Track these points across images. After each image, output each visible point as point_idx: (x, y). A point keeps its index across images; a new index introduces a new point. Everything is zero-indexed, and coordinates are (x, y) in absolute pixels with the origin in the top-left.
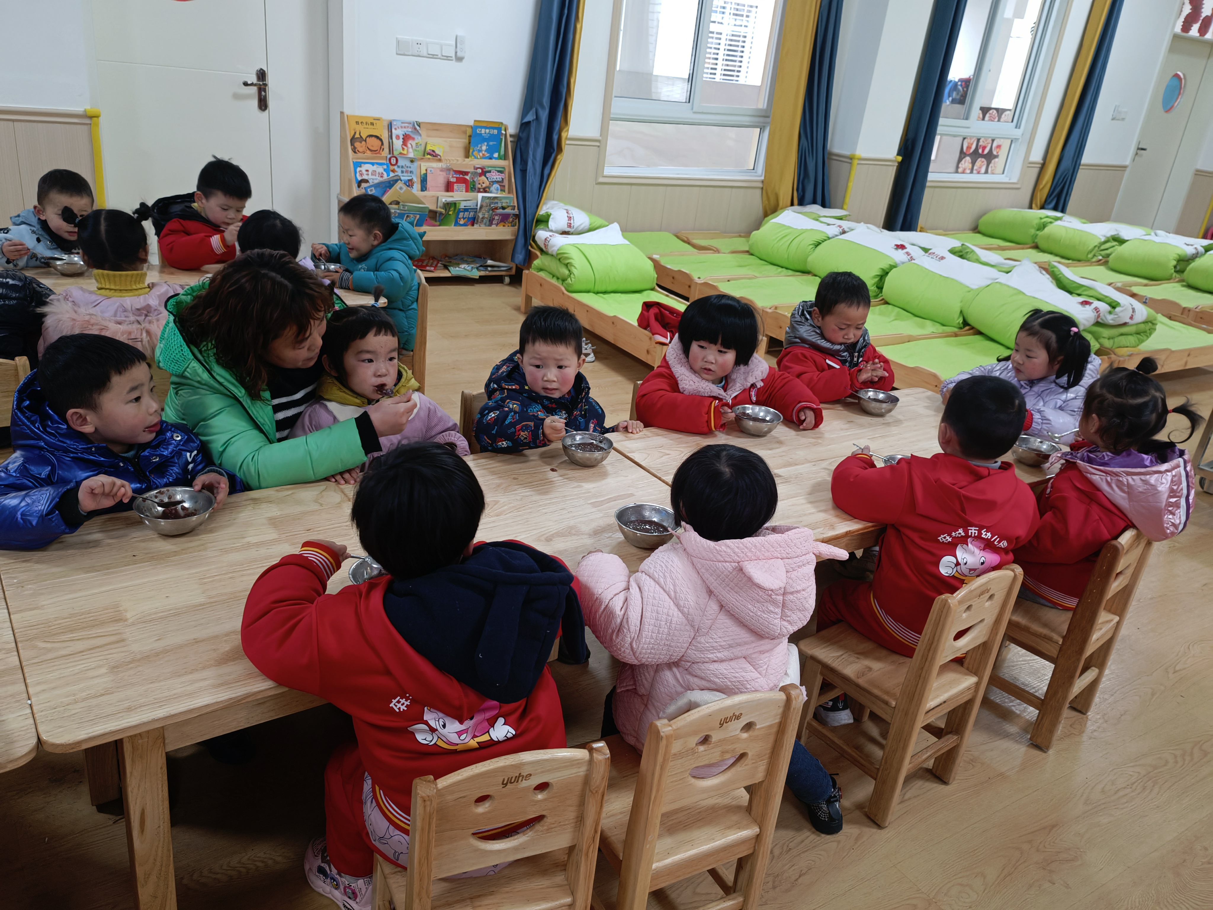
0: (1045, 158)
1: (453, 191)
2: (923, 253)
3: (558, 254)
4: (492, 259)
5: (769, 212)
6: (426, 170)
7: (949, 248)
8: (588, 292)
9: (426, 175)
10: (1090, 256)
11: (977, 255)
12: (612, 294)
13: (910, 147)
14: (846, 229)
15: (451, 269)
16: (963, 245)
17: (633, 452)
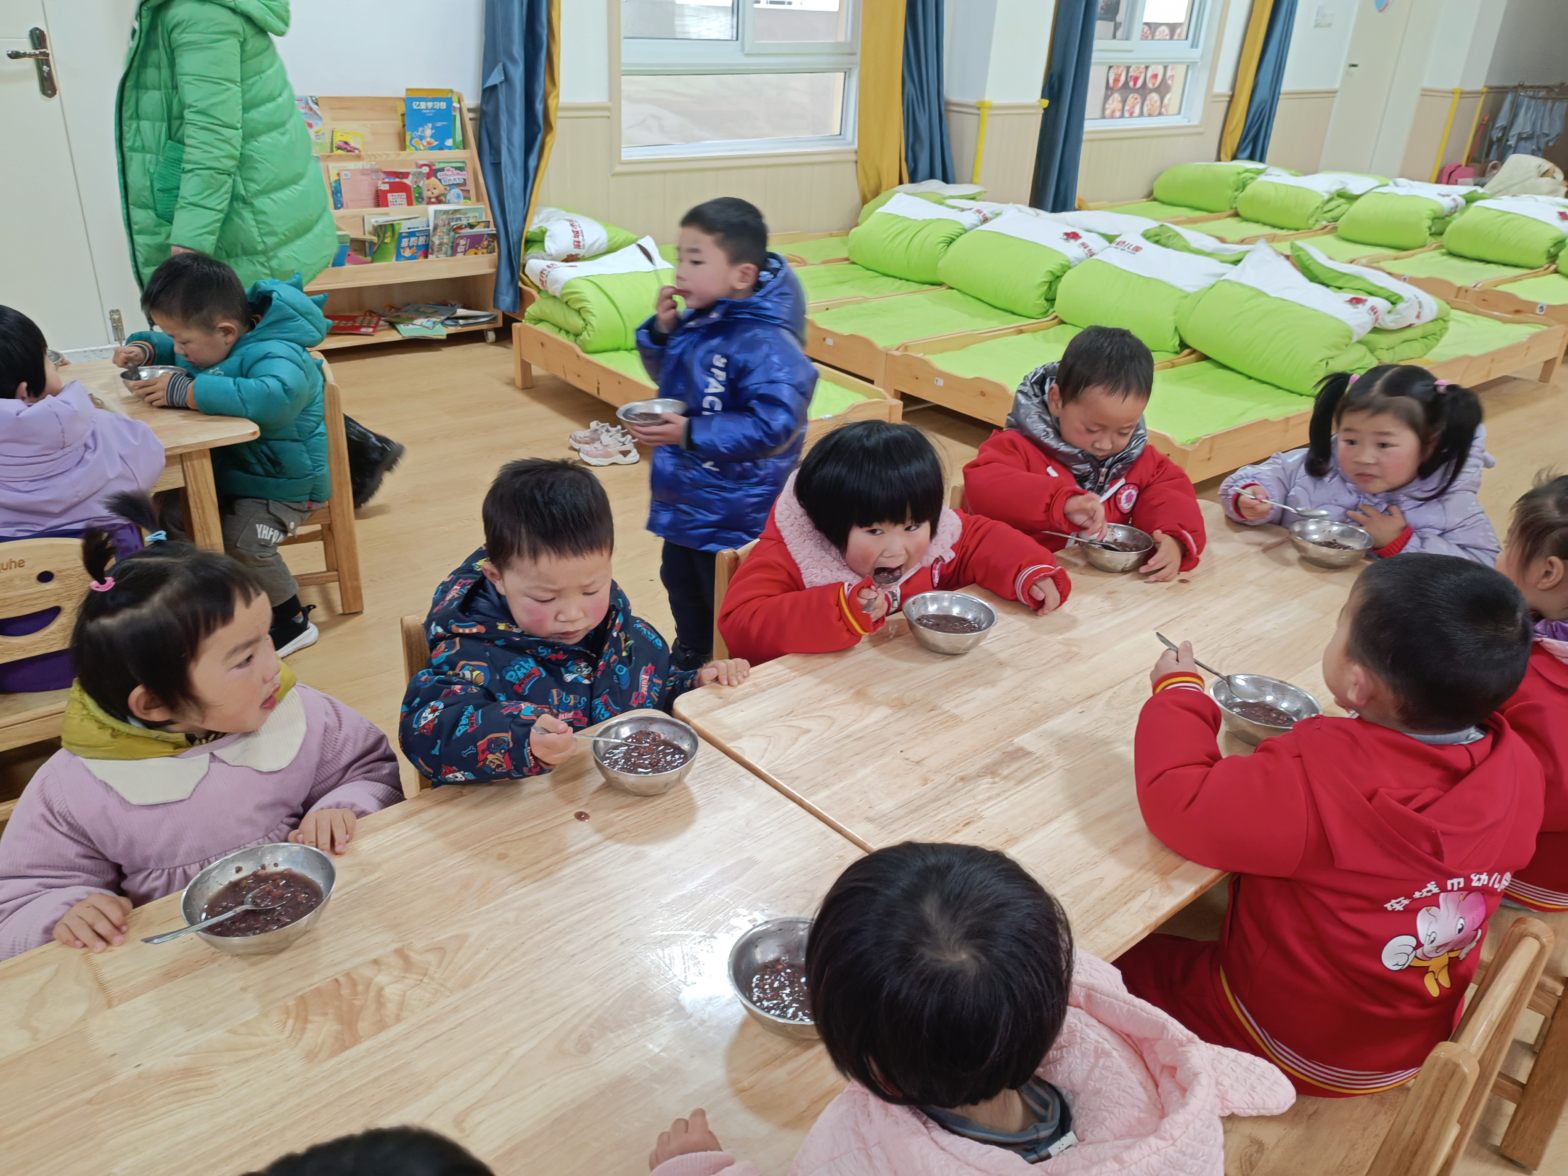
0: (1233, 88)
1: (387, 206)
2: (1106, 244)
3: (563, 296)
4: (464, 307)
5: (869, 196)
6: (339, 174)
7: (1141, 231)
8: (617, 349)
9: (338, 182)
10: (1311, 221)
11: (1185, 240)
13: (1056, 86)
14: (989, 215)
15: (401, 327)
16: (1162, 226)
17: (737, 737)
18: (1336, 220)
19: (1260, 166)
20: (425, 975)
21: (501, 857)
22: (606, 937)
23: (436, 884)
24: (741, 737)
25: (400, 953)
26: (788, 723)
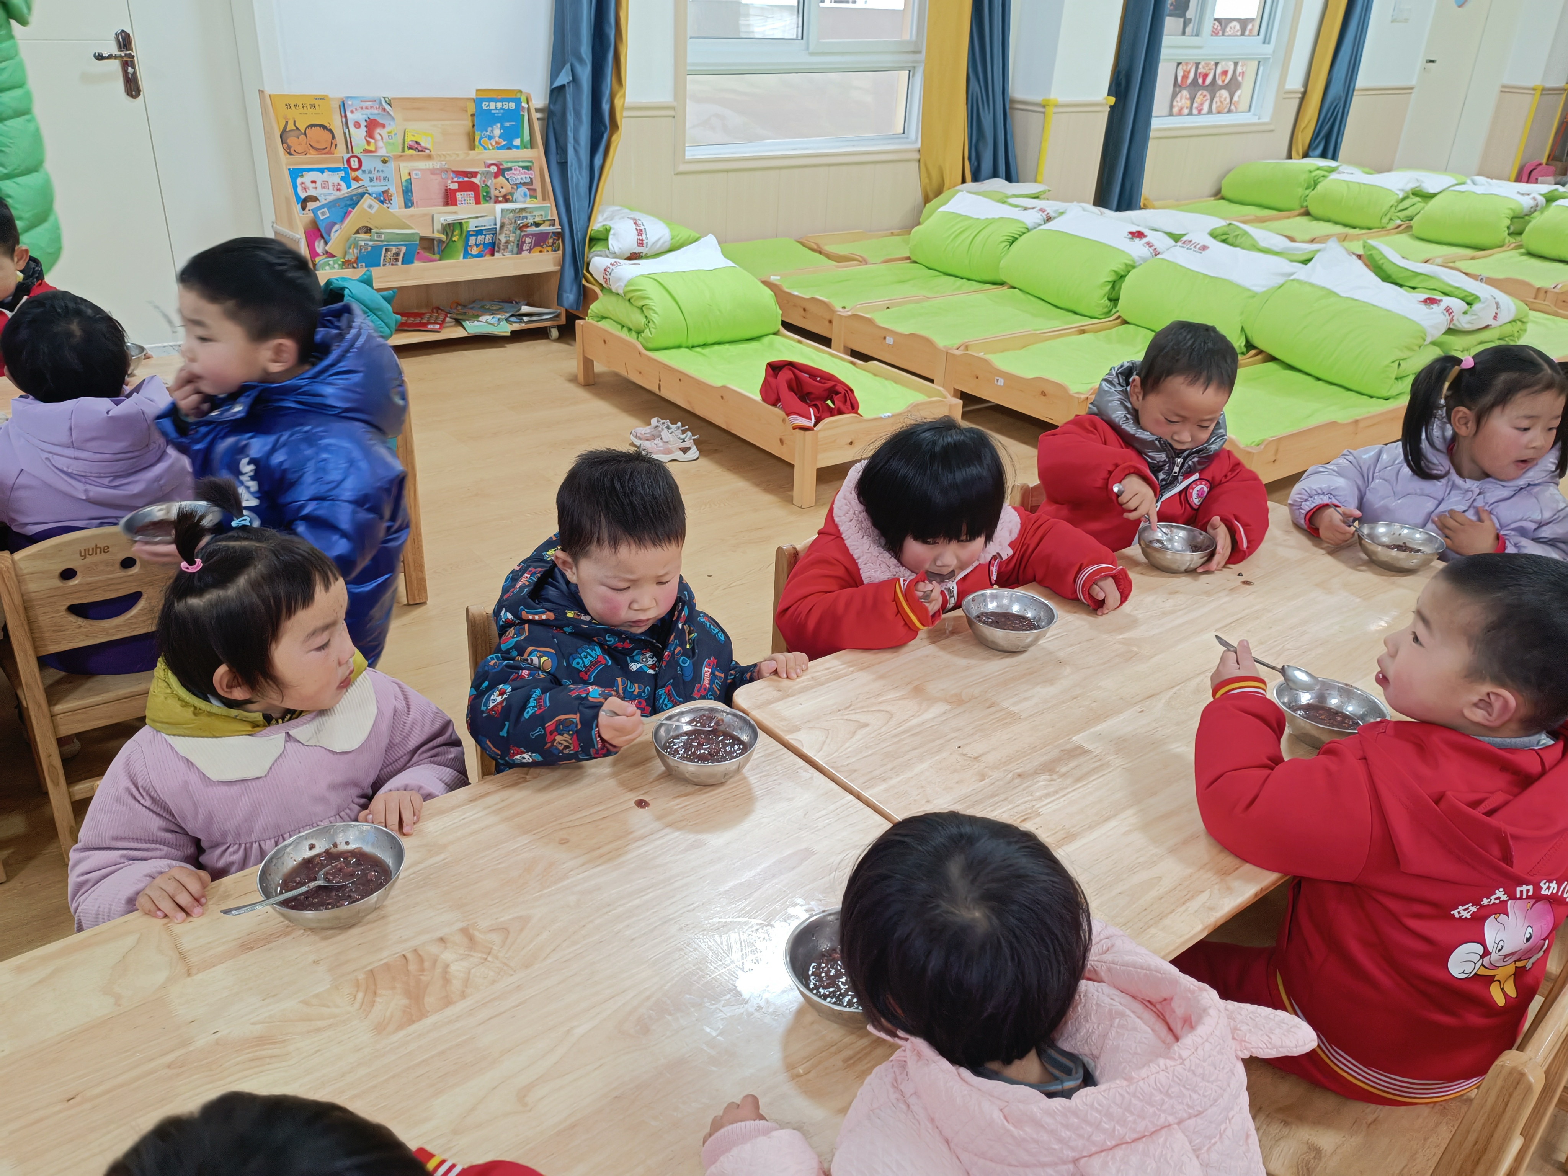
0: (1306, 84)
1: (456, 205)
2: (1173, 243)
3: (626, 293)
4: (528, 305)
5: (931, 195)
6: (410, 174)
7: (1209, 230)
8: (679, 347)
9: (409, 181)
10: (1385, 220)
11: (1253, 239)
12: (716, 347)
13: (1123, 82)
14: (1052, 214)
15: (467, 324)
16: (1230, 224)
17: (796, 729)
18: (1411, 218)
19: (1333, 164)
20: (489, 954)
21: (563, 842)
22: (665, 922)
23: (500, 866)
24: (799, 730)
25: (465, 931)
26: (846, 717)
